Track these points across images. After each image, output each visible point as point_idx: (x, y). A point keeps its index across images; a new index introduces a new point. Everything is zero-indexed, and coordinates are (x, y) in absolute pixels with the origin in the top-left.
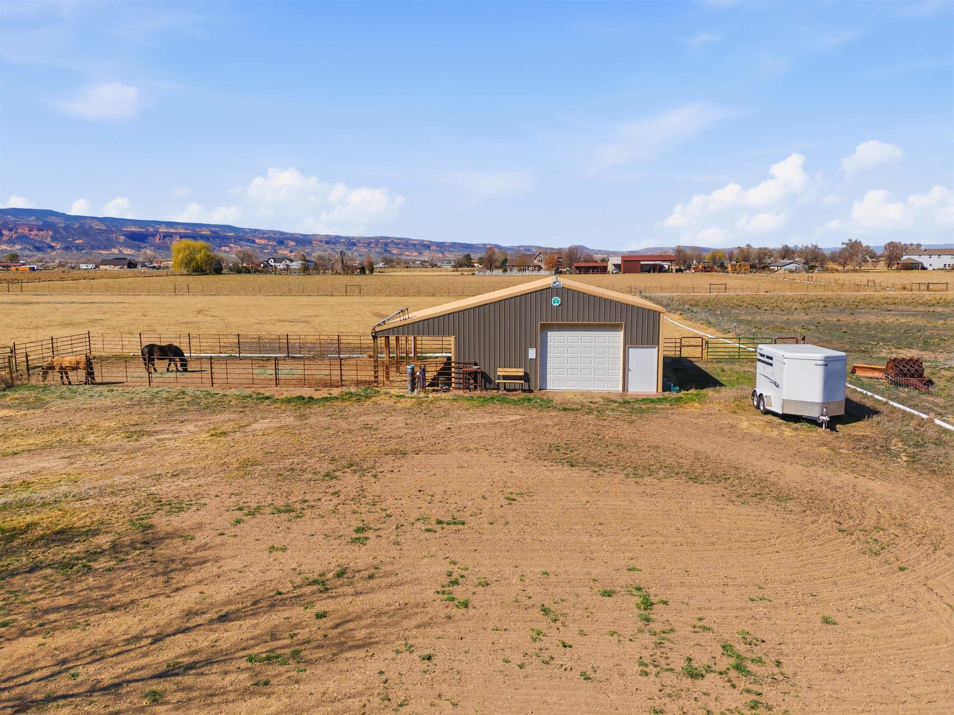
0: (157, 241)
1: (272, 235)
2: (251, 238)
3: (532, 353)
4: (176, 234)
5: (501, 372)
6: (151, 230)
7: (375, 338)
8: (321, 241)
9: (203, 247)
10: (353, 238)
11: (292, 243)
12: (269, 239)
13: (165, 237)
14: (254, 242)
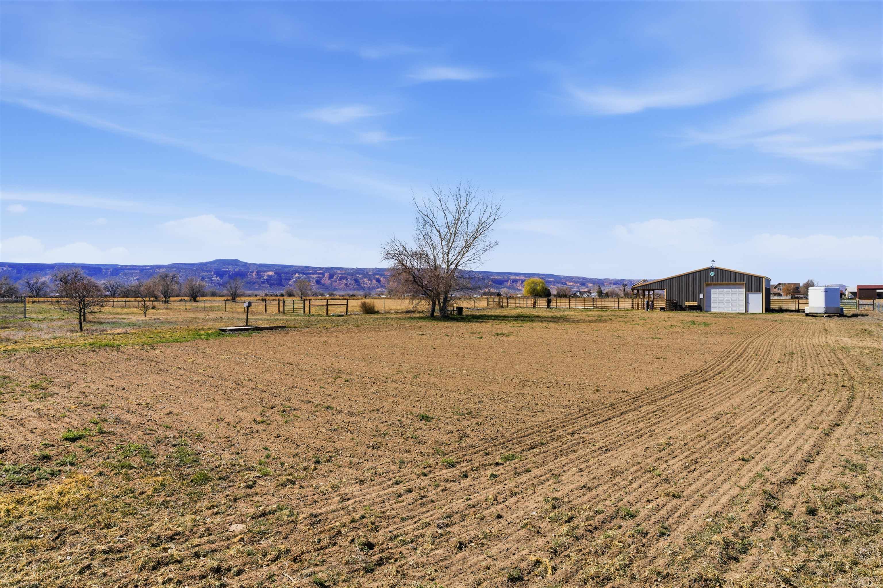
0: (509, 284)
1: (578, 280)
2: (564, 282)
3: (701, 296)
4: (519, 280)
5: (687, 303)
6: (506, 278)
7: (633, 290)
8: (611, 283)
9: (541, 282)
10: (634, 281)
11: (591, 285)
12: (575, 282)
13: (513, 282)
14: (566, 284)
